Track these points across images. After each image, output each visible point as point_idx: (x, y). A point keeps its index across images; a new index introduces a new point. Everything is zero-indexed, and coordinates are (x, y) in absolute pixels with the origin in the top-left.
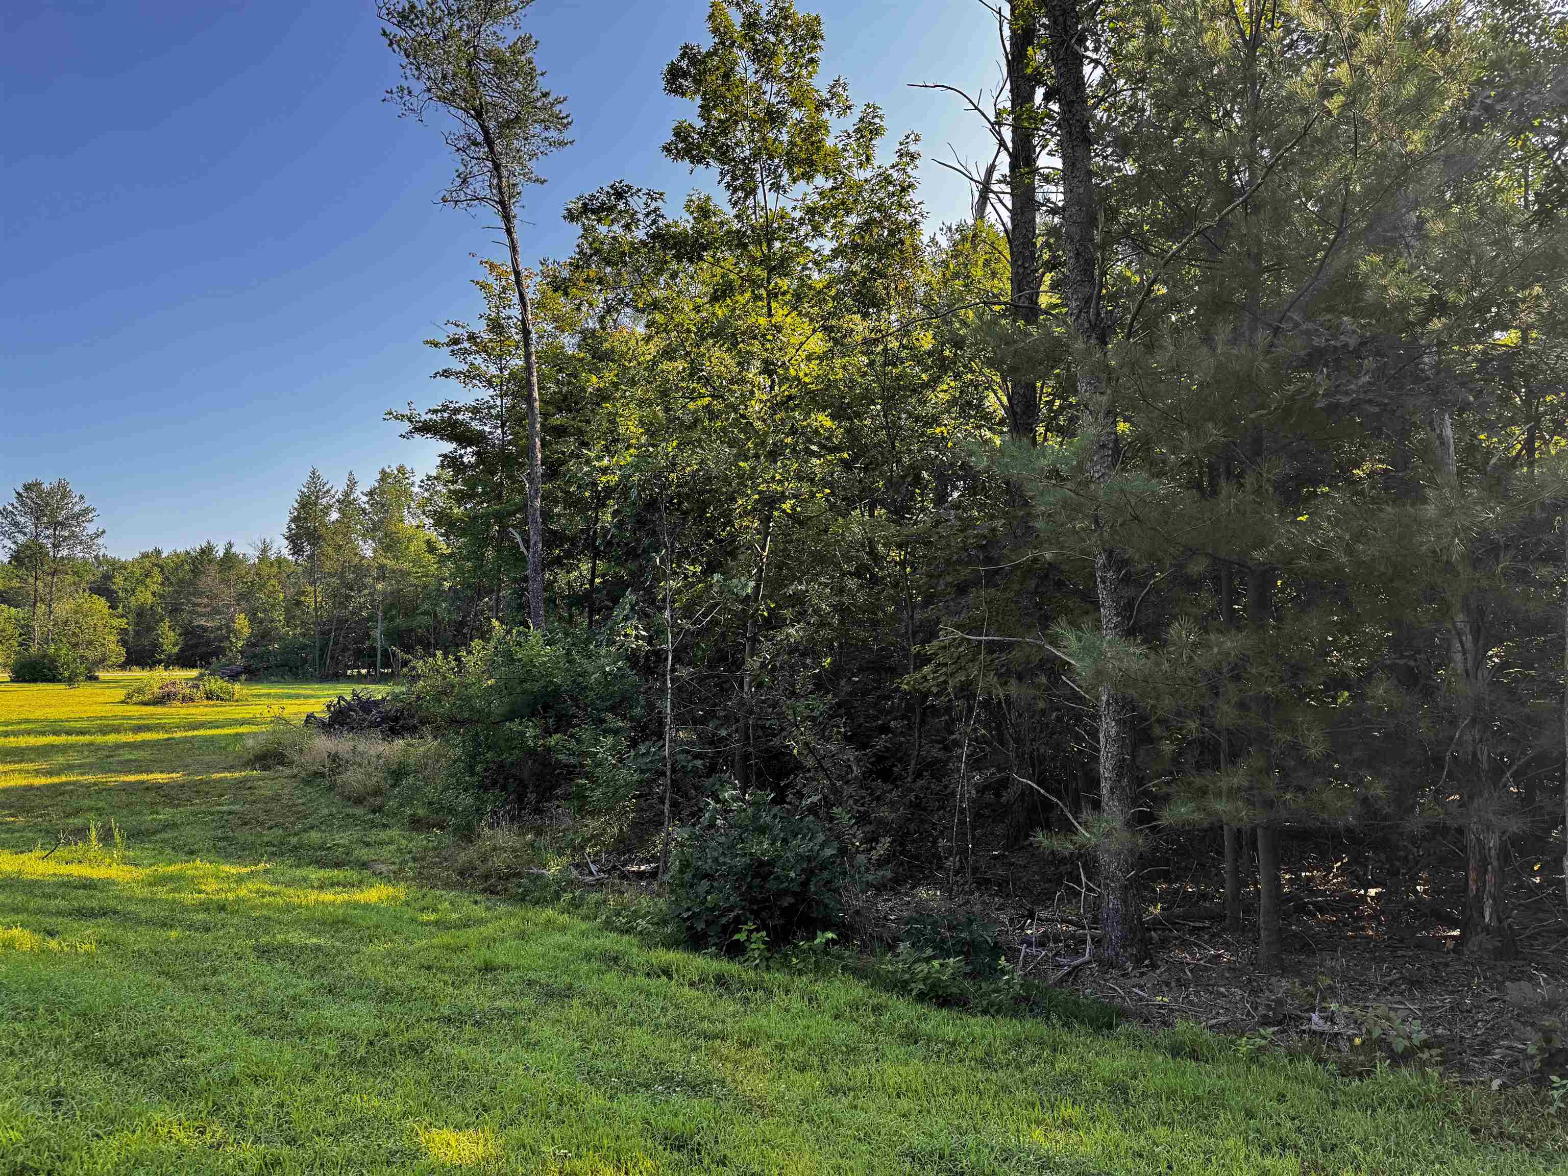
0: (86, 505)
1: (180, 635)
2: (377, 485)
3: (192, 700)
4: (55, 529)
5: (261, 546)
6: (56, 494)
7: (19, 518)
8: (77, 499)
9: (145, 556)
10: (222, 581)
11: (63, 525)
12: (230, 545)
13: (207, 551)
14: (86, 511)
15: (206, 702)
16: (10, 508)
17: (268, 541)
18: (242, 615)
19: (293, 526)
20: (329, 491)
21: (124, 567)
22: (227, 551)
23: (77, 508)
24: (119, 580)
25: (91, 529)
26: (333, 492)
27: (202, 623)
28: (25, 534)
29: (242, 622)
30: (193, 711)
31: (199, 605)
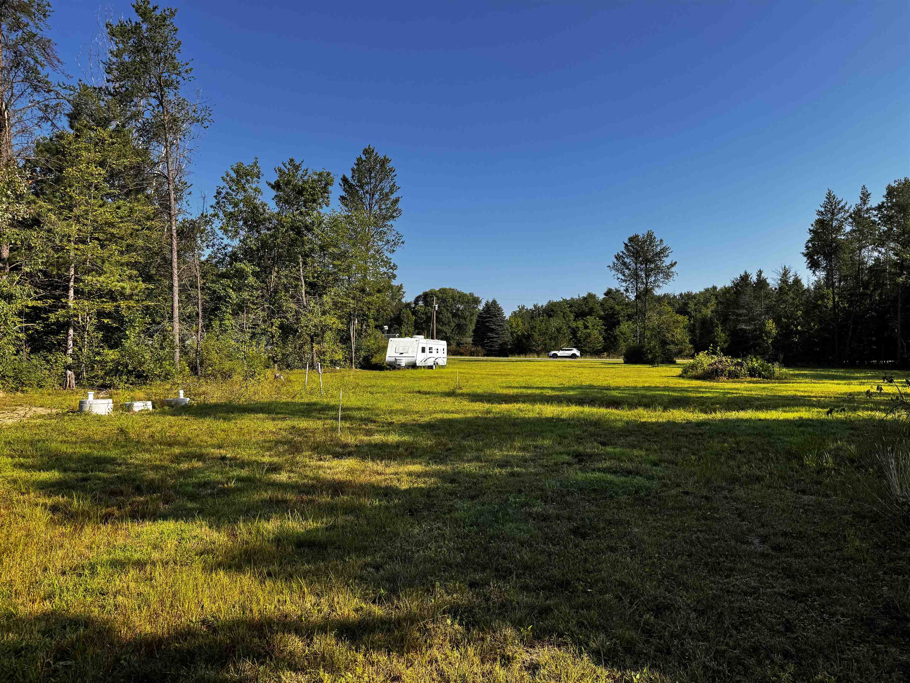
0: (664, 246)
1: (728, 336)
2: (884, 200)
3: (737, 377)
4: (646, 264)
5: (782, 272)
6: (646, 241)
7: (626, 260)
8: (659, 243)
9: (707, 290)
10: (756, 298)
11: (651, 262)
12: (760, 272)
13: (745, 278)
14: (664, 250)
15: (749, 379)
16: (621, 254)
17: (787, 267)
18: (771, 321)
19: (810, 245)
20: (843, 208)
21: (694, 297)
22: (759, 276)
23: (658, 249)
24: (691, 305)
25: (667, 261)
26: (847, 208)
27: (743, 327)
28: (630, 269)
29: (771, 325)
30: (738, 385)
31: (741, 315)
